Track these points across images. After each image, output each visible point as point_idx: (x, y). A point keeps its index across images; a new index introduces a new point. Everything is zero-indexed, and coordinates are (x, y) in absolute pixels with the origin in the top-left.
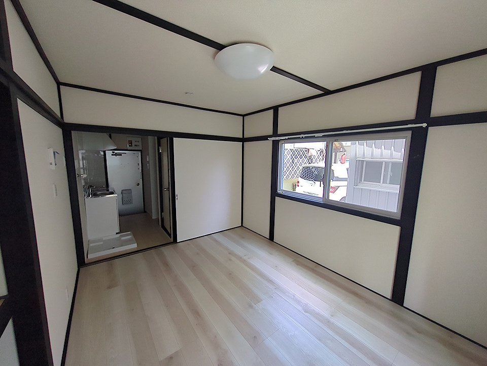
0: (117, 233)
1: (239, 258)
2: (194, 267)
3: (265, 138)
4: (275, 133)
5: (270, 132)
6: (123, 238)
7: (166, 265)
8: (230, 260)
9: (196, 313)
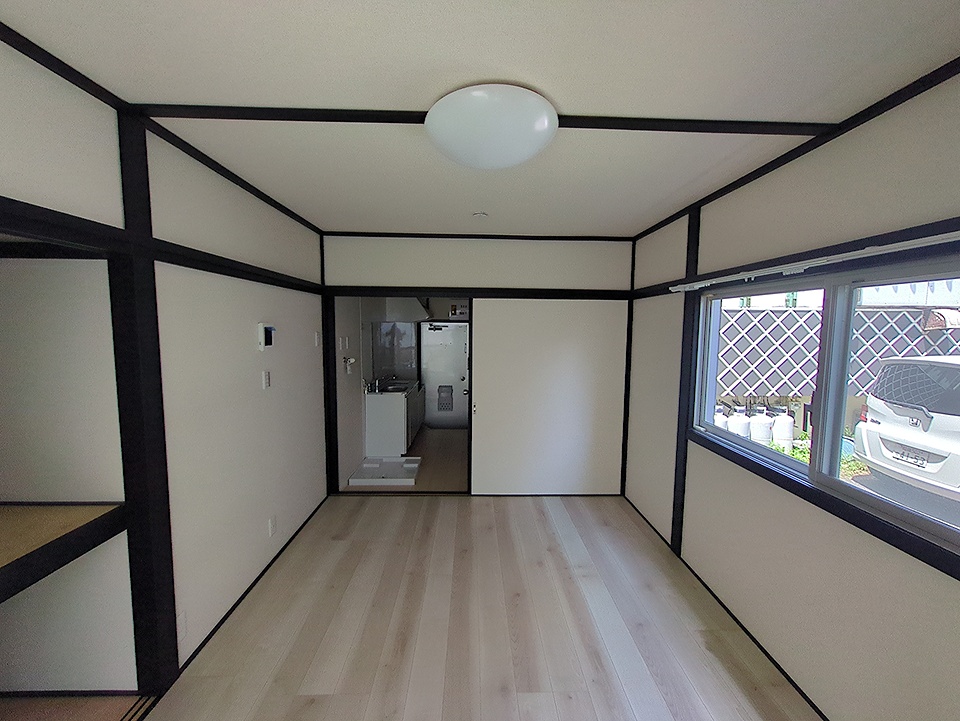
0: (402, 456)
1: (563, 567)
2: (464, 552)
3: (662, 289)
4: (692, 274)
5: (680, 272)
6: (406, 466)
7: (427, 529)
8: (540, 564)
9: (403, 642)
